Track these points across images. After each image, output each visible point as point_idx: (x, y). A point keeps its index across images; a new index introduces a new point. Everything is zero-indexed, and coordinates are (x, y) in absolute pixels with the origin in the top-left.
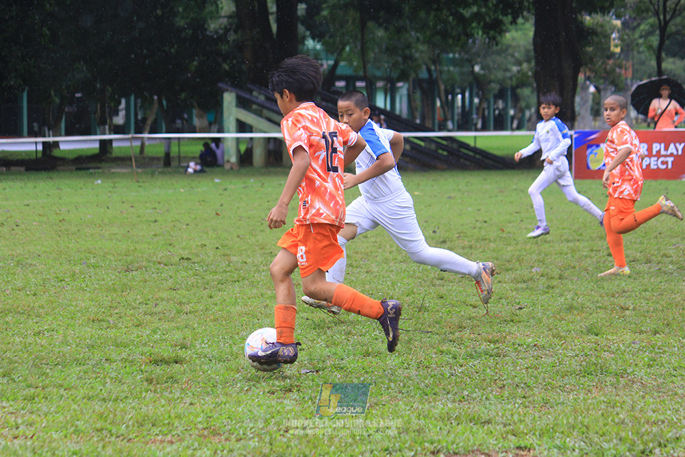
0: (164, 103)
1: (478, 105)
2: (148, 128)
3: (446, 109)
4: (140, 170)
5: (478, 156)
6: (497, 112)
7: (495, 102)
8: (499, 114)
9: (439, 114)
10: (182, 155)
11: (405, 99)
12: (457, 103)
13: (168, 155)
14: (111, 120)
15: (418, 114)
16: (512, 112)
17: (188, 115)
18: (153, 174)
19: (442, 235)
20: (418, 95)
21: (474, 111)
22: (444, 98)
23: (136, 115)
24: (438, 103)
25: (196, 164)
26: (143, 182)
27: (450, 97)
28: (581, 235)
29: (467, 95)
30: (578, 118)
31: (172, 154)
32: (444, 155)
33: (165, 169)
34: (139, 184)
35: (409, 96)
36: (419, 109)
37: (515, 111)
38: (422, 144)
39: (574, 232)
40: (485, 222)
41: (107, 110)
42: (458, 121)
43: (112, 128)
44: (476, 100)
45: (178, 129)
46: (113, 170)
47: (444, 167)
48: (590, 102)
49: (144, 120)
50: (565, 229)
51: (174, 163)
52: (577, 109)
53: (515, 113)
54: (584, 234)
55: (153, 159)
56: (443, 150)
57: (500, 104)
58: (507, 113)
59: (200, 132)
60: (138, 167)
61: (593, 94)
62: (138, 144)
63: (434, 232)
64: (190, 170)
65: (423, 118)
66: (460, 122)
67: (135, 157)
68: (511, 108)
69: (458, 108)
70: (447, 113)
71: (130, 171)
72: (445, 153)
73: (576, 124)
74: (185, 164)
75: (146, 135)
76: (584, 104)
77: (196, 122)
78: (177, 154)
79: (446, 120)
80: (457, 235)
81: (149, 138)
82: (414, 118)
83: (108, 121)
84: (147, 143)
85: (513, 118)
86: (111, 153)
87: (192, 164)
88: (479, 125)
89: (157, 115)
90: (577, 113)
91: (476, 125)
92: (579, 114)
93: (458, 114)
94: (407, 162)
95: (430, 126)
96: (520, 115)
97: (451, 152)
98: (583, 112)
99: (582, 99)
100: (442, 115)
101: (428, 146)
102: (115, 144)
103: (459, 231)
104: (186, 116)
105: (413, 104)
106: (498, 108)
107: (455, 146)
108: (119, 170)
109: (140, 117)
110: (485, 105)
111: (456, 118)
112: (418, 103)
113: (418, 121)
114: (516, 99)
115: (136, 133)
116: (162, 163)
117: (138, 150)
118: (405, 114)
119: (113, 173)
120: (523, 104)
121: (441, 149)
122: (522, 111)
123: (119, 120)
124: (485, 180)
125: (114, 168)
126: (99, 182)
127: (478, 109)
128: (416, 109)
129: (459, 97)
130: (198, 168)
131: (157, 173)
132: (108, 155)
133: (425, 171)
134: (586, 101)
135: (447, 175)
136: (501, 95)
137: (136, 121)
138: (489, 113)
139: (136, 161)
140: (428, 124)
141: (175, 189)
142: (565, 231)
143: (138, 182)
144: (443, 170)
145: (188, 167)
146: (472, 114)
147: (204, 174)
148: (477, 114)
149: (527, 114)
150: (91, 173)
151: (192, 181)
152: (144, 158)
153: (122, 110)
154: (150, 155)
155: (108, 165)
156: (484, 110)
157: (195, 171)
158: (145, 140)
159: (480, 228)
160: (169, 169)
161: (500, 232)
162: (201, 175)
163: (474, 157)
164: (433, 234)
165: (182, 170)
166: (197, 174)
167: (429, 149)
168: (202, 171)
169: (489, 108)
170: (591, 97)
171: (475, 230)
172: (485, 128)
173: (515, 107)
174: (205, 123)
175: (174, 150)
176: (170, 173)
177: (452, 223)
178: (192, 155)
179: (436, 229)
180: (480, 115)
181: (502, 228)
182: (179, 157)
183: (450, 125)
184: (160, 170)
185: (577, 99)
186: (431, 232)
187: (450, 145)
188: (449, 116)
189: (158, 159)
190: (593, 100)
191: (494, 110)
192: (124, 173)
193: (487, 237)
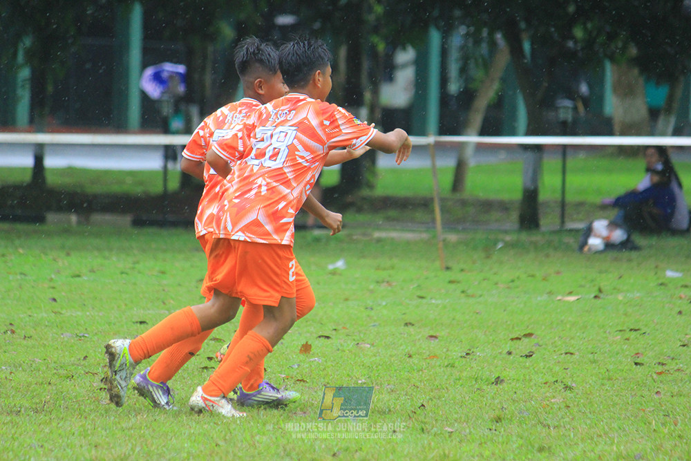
0: (527, 46)
2: (477, 119)
4: (452, 237)
10: (570, 198)
13: (531, 196)
14: (376, 92)
17: (590, 86)
18: (488, 250)
23: (444, 81)
25: (613, 225)
26: (462, 270)
31: (543, 196)
33: (524, 236)
34: (449, 275)
41: (366, 65)
43: (378, 115)
45: (564, 123)
46: (377, 235)
49: (467, 97)
51: (548, 221)
55: (487, 206)
59: (624, 133)
60: (450, 225)
62: (447, 164)
64: (595, 242)
67: (443, 200)
71: (425, 236)
74: (581, 225)
75: (472, 139)
77: (612, 105)
78: (558, 196)
81: (480, 147)
83: (368, 96)
84: (472, 162)
86: (371, 186)
87: (600, 226)
89: (503, 80)
102: (384, 162)
104: (584, 89)
108: (394, 234)
109: (454, 87)
115: (443, 131)
116: (514, 216)
117: (447, 180)
119: (379, 240)
123: (397, 94)
125: (378, 228)
126: (340, 264)
130: (618, 235)
131: (500, 245)
132: (365, 192)
137: (444, 99)
139: (443, 210)
141: (550, 293)
143: (448, 268)
145: (589, 232)
147: (634, 254)
150: (317, 240)
151: (601, 272)
152: (464, 203)
153: (404, 66)
154: (482, 195)
155: (361, 218)
157: (609, 246)
158: (469, 152)
160: (536, 237)
162: (626, 254)
165: (571, 240)
166: (612, 254)
168: (626, 245)
174: (639, 109)
175: (550, 183)
176: (535, 246)
178: (598, 200)
182: (563, 204)
184: (508, 238)
189: (503, 206)
192: (408, 243)
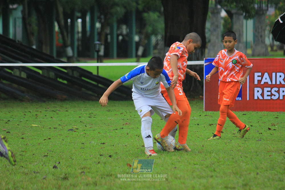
1: (99, 30)
3: (65, 34)
5: (100, 85)
6: (120, 38)
7: (118, 28)
8: (123, 40)
9: (58, 40)
11: (19, 23)
12: (78, 27)
15: (34, 39)
16: (137, 38)
19: (63, 171)
20: (34, 19)
21: (96, 37)
22: (62, 22)
24: (57, 28)
27: (69, 20)
28: (215, 171)
29: (88, 19)
30: (209, 45)
32: (64, 84)
35: (24, 19)
36: (36, 34)
37: (140, 37)
38: (40, 71)
39: (207, 167)
40: (110, 156)
42: (78, 48)
44: (98, 25)
47: (65, 97)
48: (222, 27)
50: (197, 164)
52: (207, 35)
53: (140, 39)
54: (218, 171)
56: (64, 79)
57: (124, 29)
58: (131, 39)
61: (225, 19)
63: (55, 167)
65: (40, 43)
66: (80, 48)
68: (136, 33)
69: (78, 32)
70: (66, 38)
72: (65, 82)
73: (207, 51)
76: (215, 30)
79: (65, 46)
80: (80, 171)
82: (30, 43)
85: (138, 44)
88: (102, 53)
90: (207, 40)
91: (98, 51)
92: (209, 41)
93: (78, 40)
94: (23, 92)
95: (48, 53)
96: (146, 41)
97: (72, 81)
98: (213, 38)
99: (212, 24)
100: (61, 41)
101: (46, 75)
103: (82, 166)
105: (28, 27)
106: (121, 34)
107: (76, 74)
110: (108, 31)
111: (76, 44)
112: (34, 27)
113: (34, 47)
114: (142, 23)
118: (19, 37)
120: (149, 29)
121: (61, 78)
122: (148, 37)
124: (109, 111)
127: (100, 34)
128: (33, 34)
129: (80, 21)
133: (44, 102)
134: (217, 27)
135: (67, 105)
136: (125, 20)
138: (112, 38)
140: (46, 50)
142: (197, 166)
144: (63, 100)
146: (94, 41)
148: (99, 40)
149: (153, 39)
156: (106, 35)
159: (105, 163)
161: (126, 167)
163: (97, 86)
164: (53, 170)
167: (49, 78)
169: (112, 33)
170: (222, 22)
171: (99, 165)
172: (108, 56)
173: (140, 33)
177: (74, 157)
179: (57, 165)
180: (103, 43)
181: (129, 163)
183: (70, 52)
185: (208, 25)
186: (51, 167)
187: (71, 74)
188: (69, 42)
190: (225, 26)
191: (118, 36)
193: (113, 173)
